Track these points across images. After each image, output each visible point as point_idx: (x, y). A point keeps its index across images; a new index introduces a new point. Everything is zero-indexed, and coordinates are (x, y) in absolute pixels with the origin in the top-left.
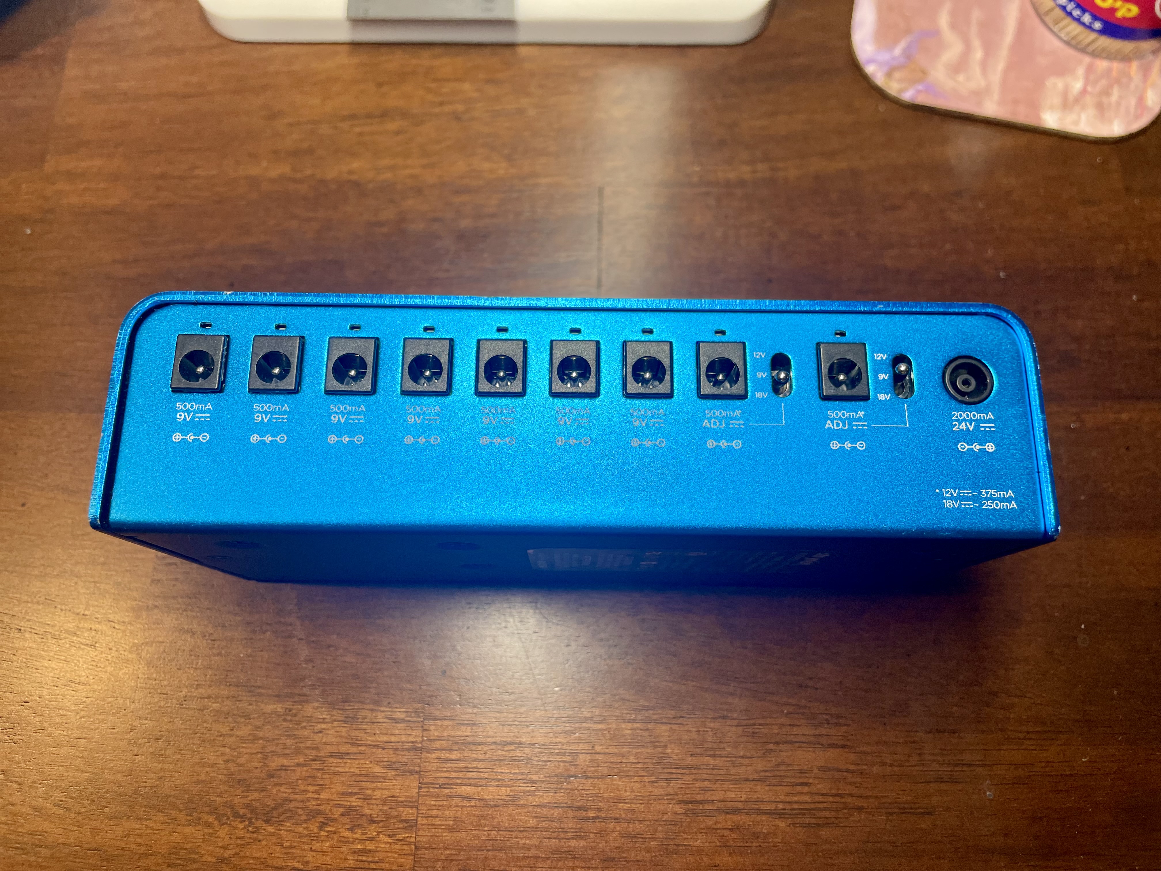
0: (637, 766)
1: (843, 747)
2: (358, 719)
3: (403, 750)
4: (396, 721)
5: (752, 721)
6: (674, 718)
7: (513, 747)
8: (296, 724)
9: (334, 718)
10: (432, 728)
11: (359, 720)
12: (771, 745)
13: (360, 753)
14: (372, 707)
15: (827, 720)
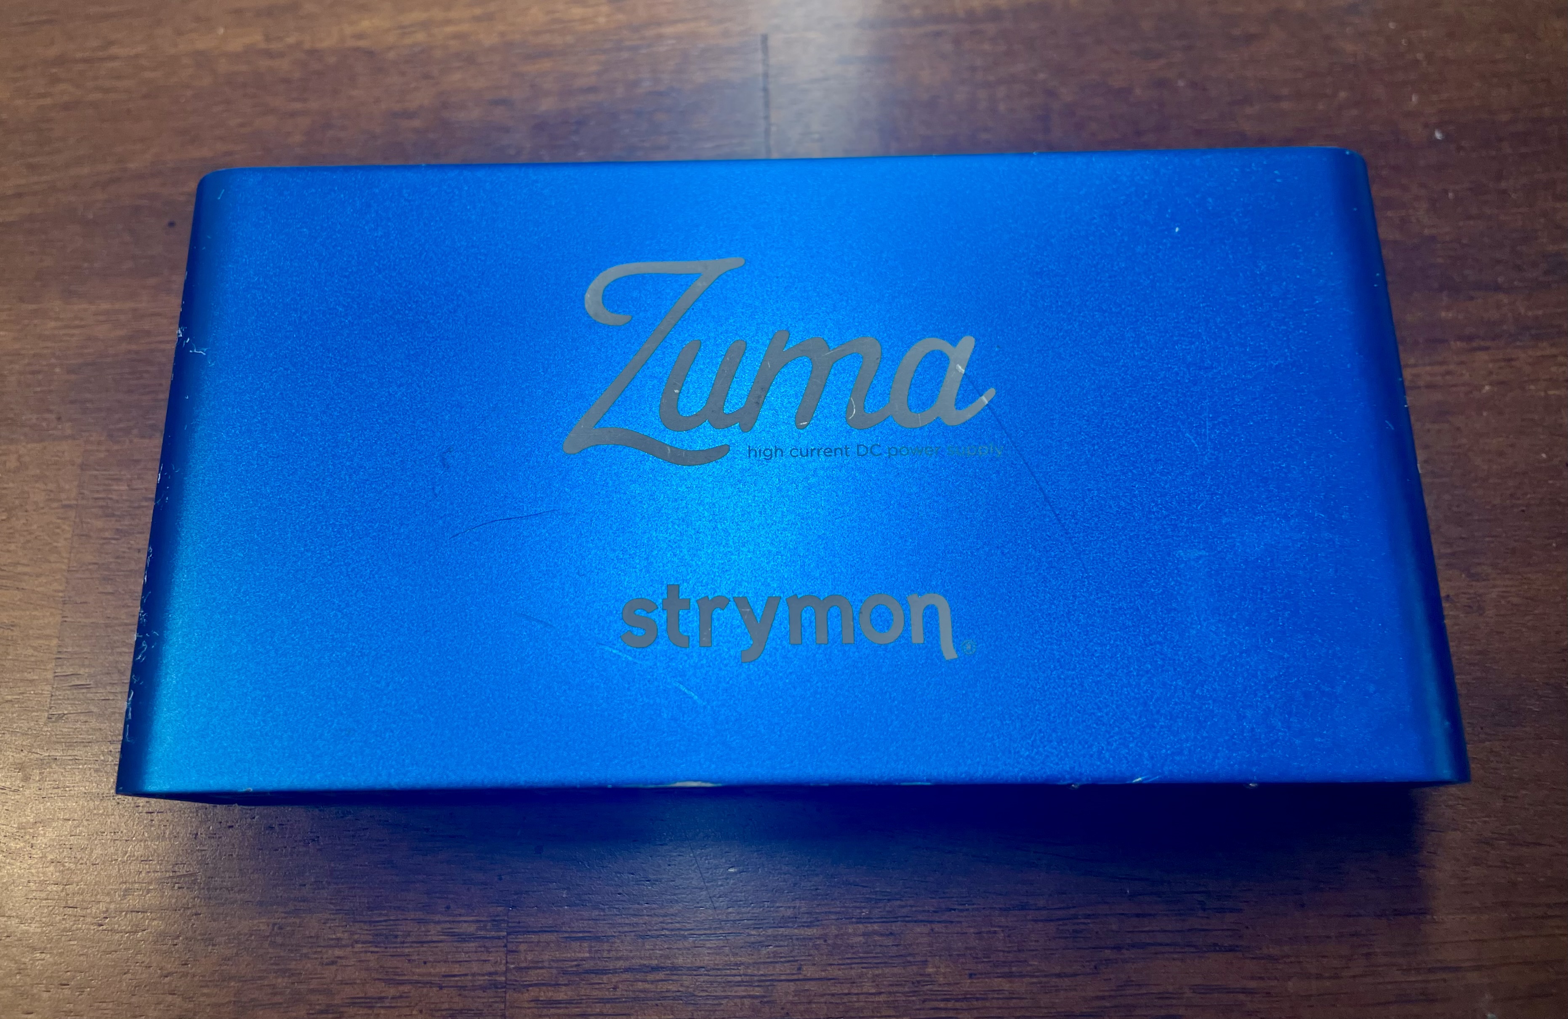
0: (877, 999)
1: (1232, 949)
2: (396, 937)
3: (474, 988)
4: (463, 938)
5: (1072, 911)
6: (935, 912)
7: (661, 975)
8: (291, 951)
9: (356, 937)
10: (523, 947)
11: (398, 940)
12: (1107, 952)
13: (401, 997)
14: (419, 915)
15: (1200, 902)
